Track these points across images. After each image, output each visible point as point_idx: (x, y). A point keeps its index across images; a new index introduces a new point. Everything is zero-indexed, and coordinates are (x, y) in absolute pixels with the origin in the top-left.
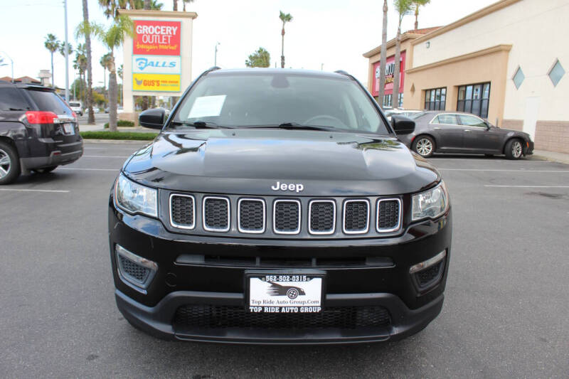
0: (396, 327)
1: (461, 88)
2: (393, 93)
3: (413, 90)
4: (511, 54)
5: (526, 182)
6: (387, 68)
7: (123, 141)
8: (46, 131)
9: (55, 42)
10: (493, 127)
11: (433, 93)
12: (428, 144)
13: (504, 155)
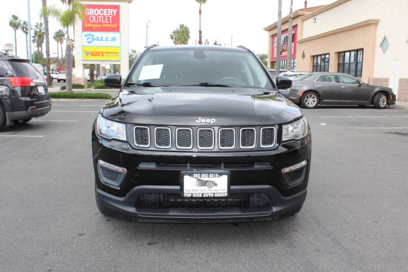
0: (275, 206)
1: (340, 54)
2: (288, 58)
3: (303, 56)
4: (380, 26)
5: (387, 125)
6: (283, 38)
7: (77, 100)
8: (25, 91)
9: (17, 21)
10: (363, 83)
11: (319, 58)
12: (314, 98)
13: (373, 106)
